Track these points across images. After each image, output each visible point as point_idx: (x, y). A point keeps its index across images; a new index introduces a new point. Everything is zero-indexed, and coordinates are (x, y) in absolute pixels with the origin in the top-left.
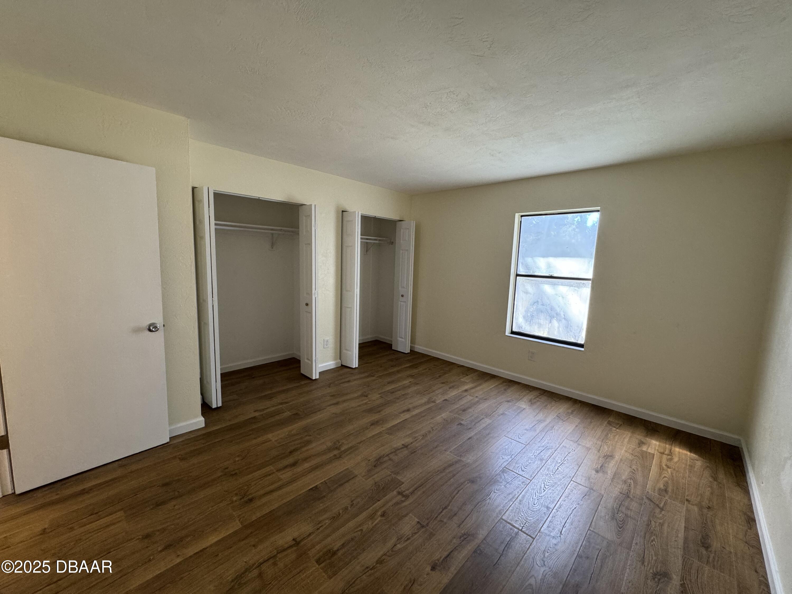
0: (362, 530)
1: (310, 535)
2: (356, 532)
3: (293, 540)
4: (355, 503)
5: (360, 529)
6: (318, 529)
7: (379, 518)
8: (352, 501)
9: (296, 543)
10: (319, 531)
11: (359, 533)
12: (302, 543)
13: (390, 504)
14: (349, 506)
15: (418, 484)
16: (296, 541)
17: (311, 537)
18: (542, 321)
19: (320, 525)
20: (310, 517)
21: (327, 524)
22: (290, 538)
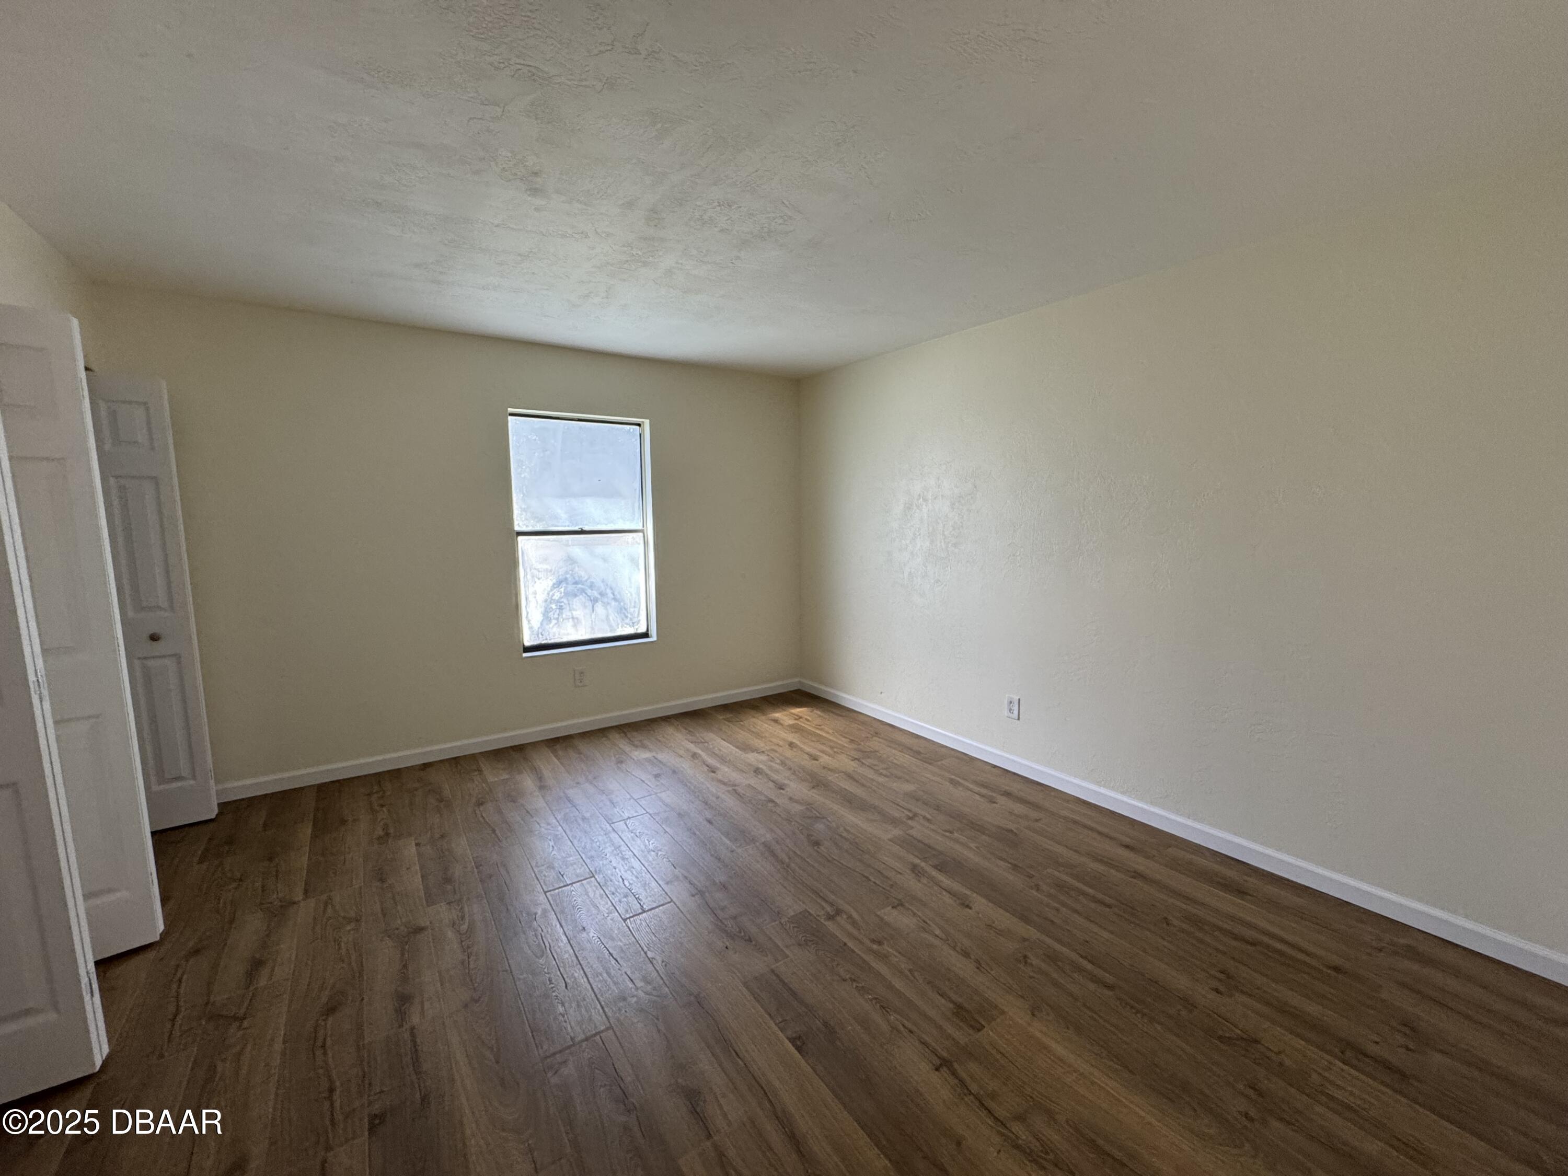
0: (910, 971)
1: (924, 1043)
2: (914, 977)
3: (937, 1069)
4: (848, 977)
5: (908, 973)
6: (911, 1031)
7: (886, 947)
8: (844, 980)
9: (943, 1064)
10: (914, 1029)
11: (916, 974)
12: (945, 1054)
13: (855, 932)
14: (855, 984)
15: (810, 894)
16: (941, 1065)
17: (928, 1039)
18: (578, 613)
19: (902, 1029)
20: (882, 1045)
21: (898, 1017)
22: (935, 1077)
